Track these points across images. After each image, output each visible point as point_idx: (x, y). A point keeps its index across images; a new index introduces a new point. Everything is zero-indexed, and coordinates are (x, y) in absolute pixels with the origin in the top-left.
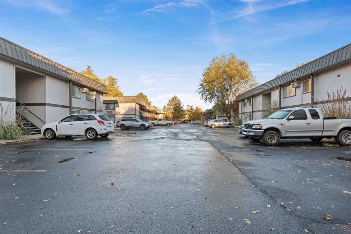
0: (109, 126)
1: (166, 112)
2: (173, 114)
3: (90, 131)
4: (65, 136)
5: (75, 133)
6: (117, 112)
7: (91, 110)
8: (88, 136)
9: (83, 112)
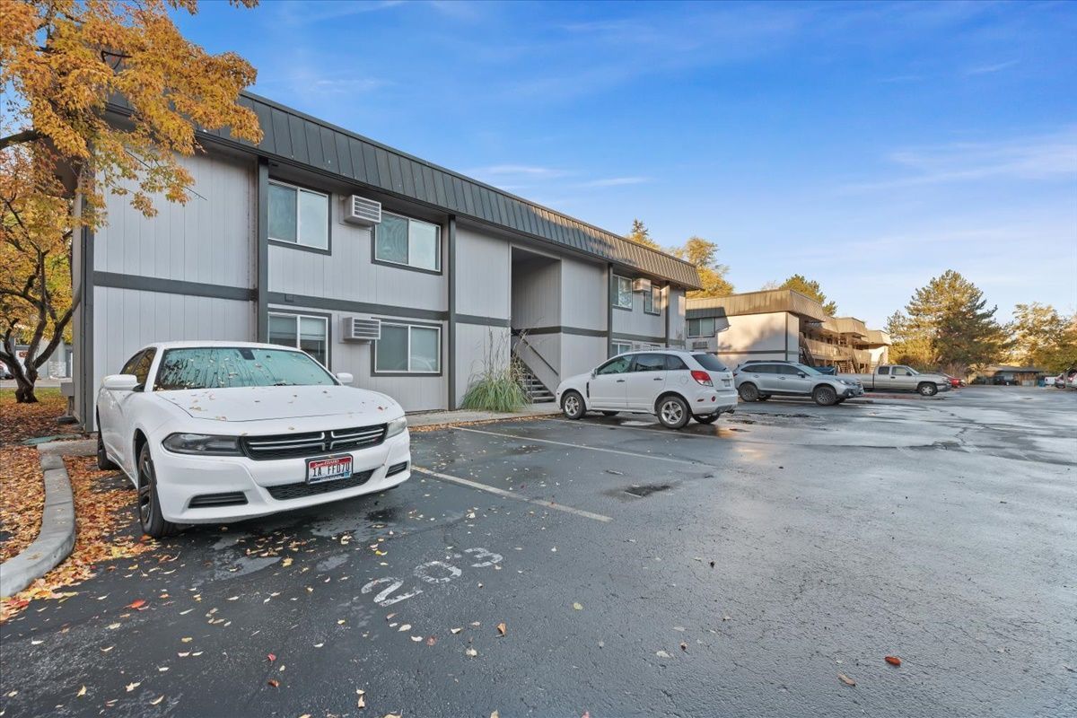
0: (724, 388)
1: (902, 340)
2: (940, 344)
3: (670, 403)
4: (603, 412)
5: (631, 405)
6: (722, 344)
7: (656, 340)
8: (664, 417)
9: (638, 347)
